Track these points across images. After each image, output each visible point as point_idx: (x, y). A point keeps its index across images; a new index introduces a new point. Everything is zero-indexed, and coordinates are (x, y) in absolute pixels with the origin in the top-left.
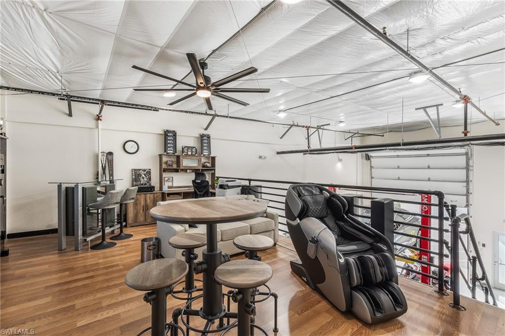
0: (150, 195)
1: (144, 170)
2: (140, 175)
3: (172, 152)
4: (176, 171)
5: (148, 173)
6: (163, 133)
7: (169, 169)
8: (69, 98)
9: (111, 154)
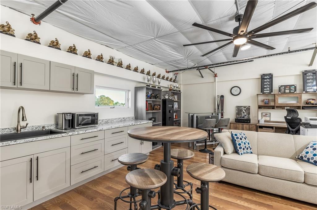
0: (246, 125)
1: (245, 107)
2: (241, 110)
3: (268, 92)
4: (273, 108)
5: (248, 109)
6: (260, 77)
7: (266, 106)
8: (199, 68)
9: (222, 96)
